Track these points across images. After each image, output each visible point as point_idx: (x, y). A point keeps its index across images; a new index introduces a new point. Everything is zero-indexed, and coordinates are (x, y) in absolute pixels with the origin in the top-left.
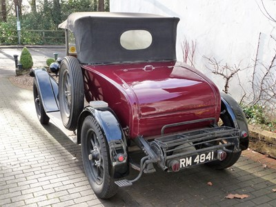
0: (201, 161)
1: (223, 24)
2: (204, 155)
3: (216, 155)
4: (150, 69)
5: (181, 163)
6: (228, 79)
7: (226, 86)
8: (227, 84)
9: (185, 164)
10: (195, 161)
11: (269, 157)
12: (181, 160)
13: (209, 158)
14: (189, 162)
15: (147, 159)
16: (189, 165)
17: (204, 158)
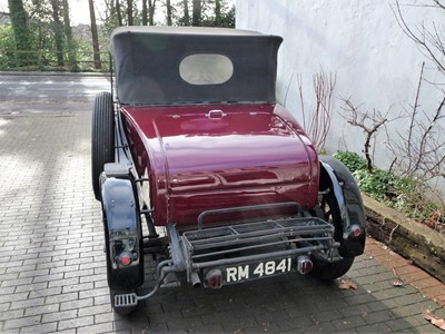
0: (267, 273)
1: (374, 47)
2: (273, 263)
3: (295, 263)
4: (218, 115)
5: (229, 275)
6: (370, 134)
7: (367, 145)
8: (368, 142)
9: (237, 276)
10: (256, 272)
11: (414, 264)
12: (228, 270)
13: (282, 267)
14: (244, 273)
15: (167, 265)
16: (243, 278)
17: (273, 268)
